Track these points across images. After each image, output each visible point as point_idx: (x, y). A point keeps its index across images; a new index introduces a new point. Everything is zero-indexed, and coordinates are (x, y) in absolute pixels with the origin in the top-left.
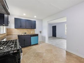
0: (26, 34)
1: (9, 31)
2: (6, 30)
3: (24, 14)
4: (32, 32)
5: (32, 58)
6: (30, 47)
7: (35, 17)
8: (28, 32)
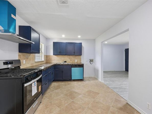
0: (66, 63)
1: (48, 59)
2: (44, 57)
3: (63, 36)
4: (76, 61)
5: (62, 95)
6: (69, 82)
7: (79, 37)
8: (71, 60)
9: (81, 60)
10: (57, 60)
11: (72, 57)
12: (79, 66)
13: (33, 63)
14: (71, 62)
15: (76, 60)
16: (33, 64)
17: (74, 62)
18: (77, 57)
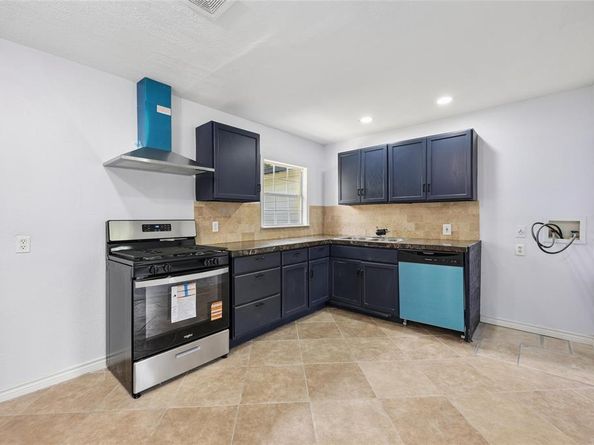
1: (330, 220)
2: (310, 213)
3: (367, 120)
4: (447, 229)
5: (300, 364)
8: (417, 228)
9: (476, 227)
10: (357, 225)
11: (423, 211)
12: (436, 255)
13: (253, 231)
14: (421, 234)
15: (449, 226)
16: (253, 234)
17: (433, 235)
18: (454, 210)
